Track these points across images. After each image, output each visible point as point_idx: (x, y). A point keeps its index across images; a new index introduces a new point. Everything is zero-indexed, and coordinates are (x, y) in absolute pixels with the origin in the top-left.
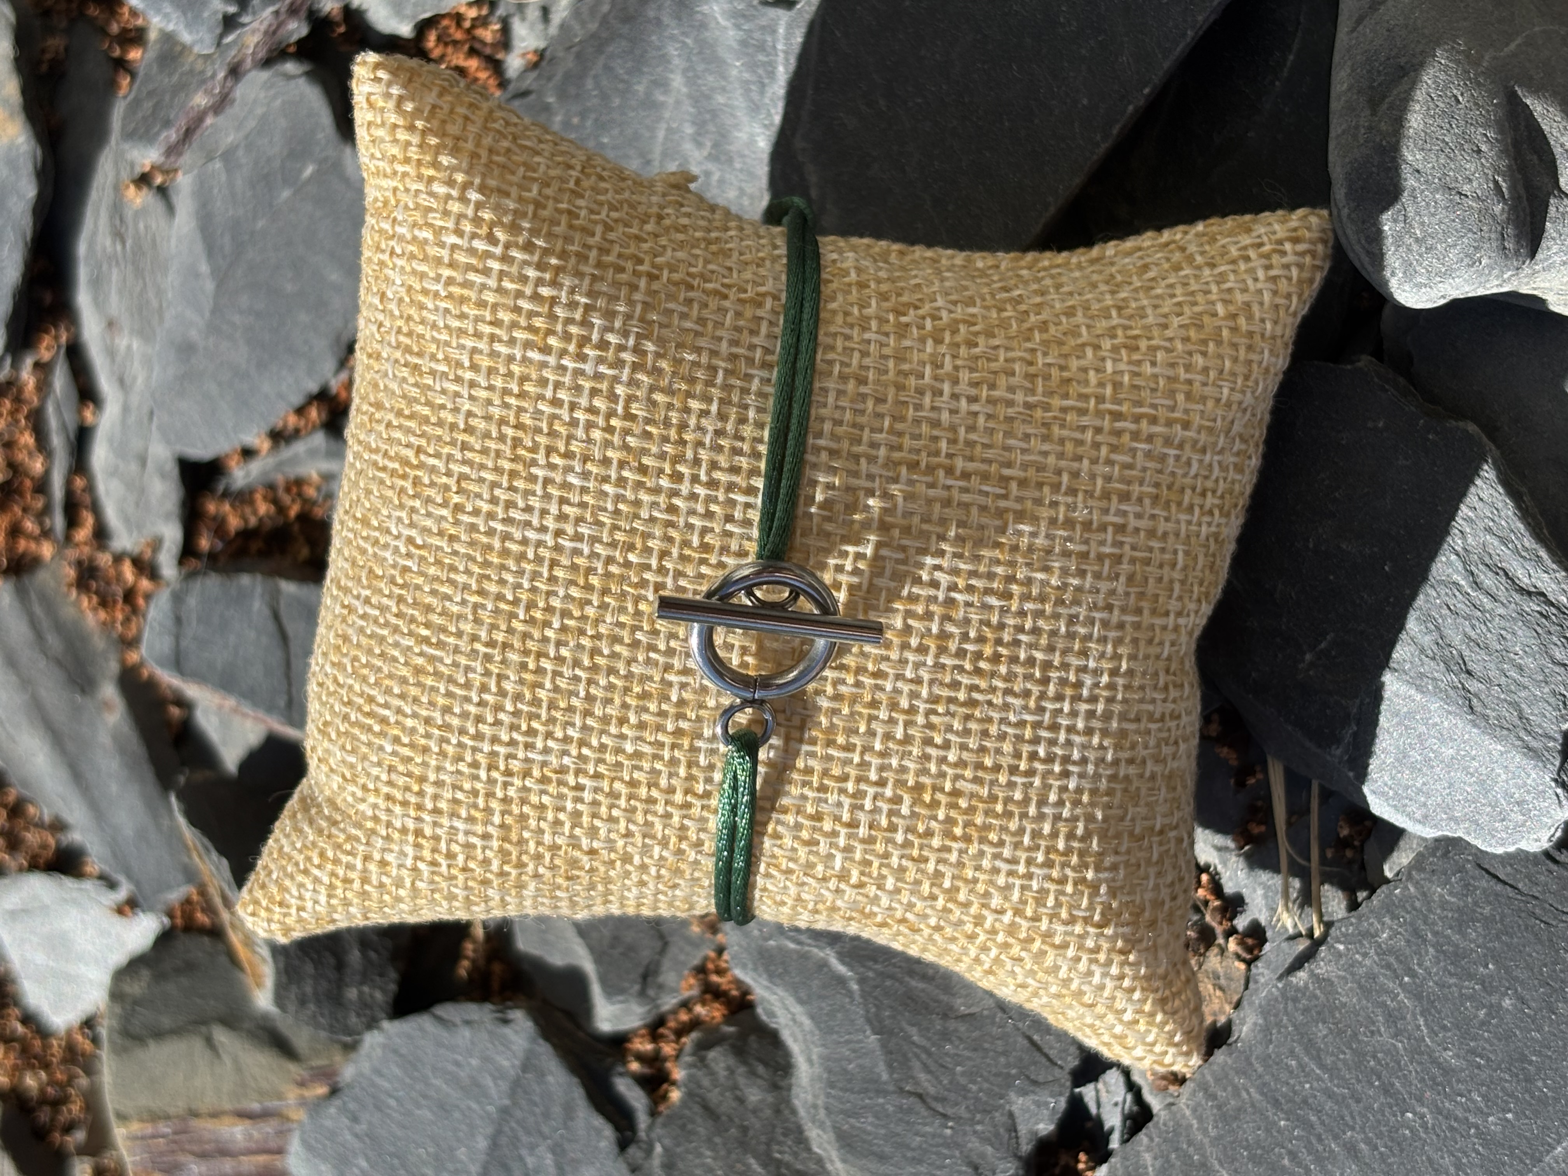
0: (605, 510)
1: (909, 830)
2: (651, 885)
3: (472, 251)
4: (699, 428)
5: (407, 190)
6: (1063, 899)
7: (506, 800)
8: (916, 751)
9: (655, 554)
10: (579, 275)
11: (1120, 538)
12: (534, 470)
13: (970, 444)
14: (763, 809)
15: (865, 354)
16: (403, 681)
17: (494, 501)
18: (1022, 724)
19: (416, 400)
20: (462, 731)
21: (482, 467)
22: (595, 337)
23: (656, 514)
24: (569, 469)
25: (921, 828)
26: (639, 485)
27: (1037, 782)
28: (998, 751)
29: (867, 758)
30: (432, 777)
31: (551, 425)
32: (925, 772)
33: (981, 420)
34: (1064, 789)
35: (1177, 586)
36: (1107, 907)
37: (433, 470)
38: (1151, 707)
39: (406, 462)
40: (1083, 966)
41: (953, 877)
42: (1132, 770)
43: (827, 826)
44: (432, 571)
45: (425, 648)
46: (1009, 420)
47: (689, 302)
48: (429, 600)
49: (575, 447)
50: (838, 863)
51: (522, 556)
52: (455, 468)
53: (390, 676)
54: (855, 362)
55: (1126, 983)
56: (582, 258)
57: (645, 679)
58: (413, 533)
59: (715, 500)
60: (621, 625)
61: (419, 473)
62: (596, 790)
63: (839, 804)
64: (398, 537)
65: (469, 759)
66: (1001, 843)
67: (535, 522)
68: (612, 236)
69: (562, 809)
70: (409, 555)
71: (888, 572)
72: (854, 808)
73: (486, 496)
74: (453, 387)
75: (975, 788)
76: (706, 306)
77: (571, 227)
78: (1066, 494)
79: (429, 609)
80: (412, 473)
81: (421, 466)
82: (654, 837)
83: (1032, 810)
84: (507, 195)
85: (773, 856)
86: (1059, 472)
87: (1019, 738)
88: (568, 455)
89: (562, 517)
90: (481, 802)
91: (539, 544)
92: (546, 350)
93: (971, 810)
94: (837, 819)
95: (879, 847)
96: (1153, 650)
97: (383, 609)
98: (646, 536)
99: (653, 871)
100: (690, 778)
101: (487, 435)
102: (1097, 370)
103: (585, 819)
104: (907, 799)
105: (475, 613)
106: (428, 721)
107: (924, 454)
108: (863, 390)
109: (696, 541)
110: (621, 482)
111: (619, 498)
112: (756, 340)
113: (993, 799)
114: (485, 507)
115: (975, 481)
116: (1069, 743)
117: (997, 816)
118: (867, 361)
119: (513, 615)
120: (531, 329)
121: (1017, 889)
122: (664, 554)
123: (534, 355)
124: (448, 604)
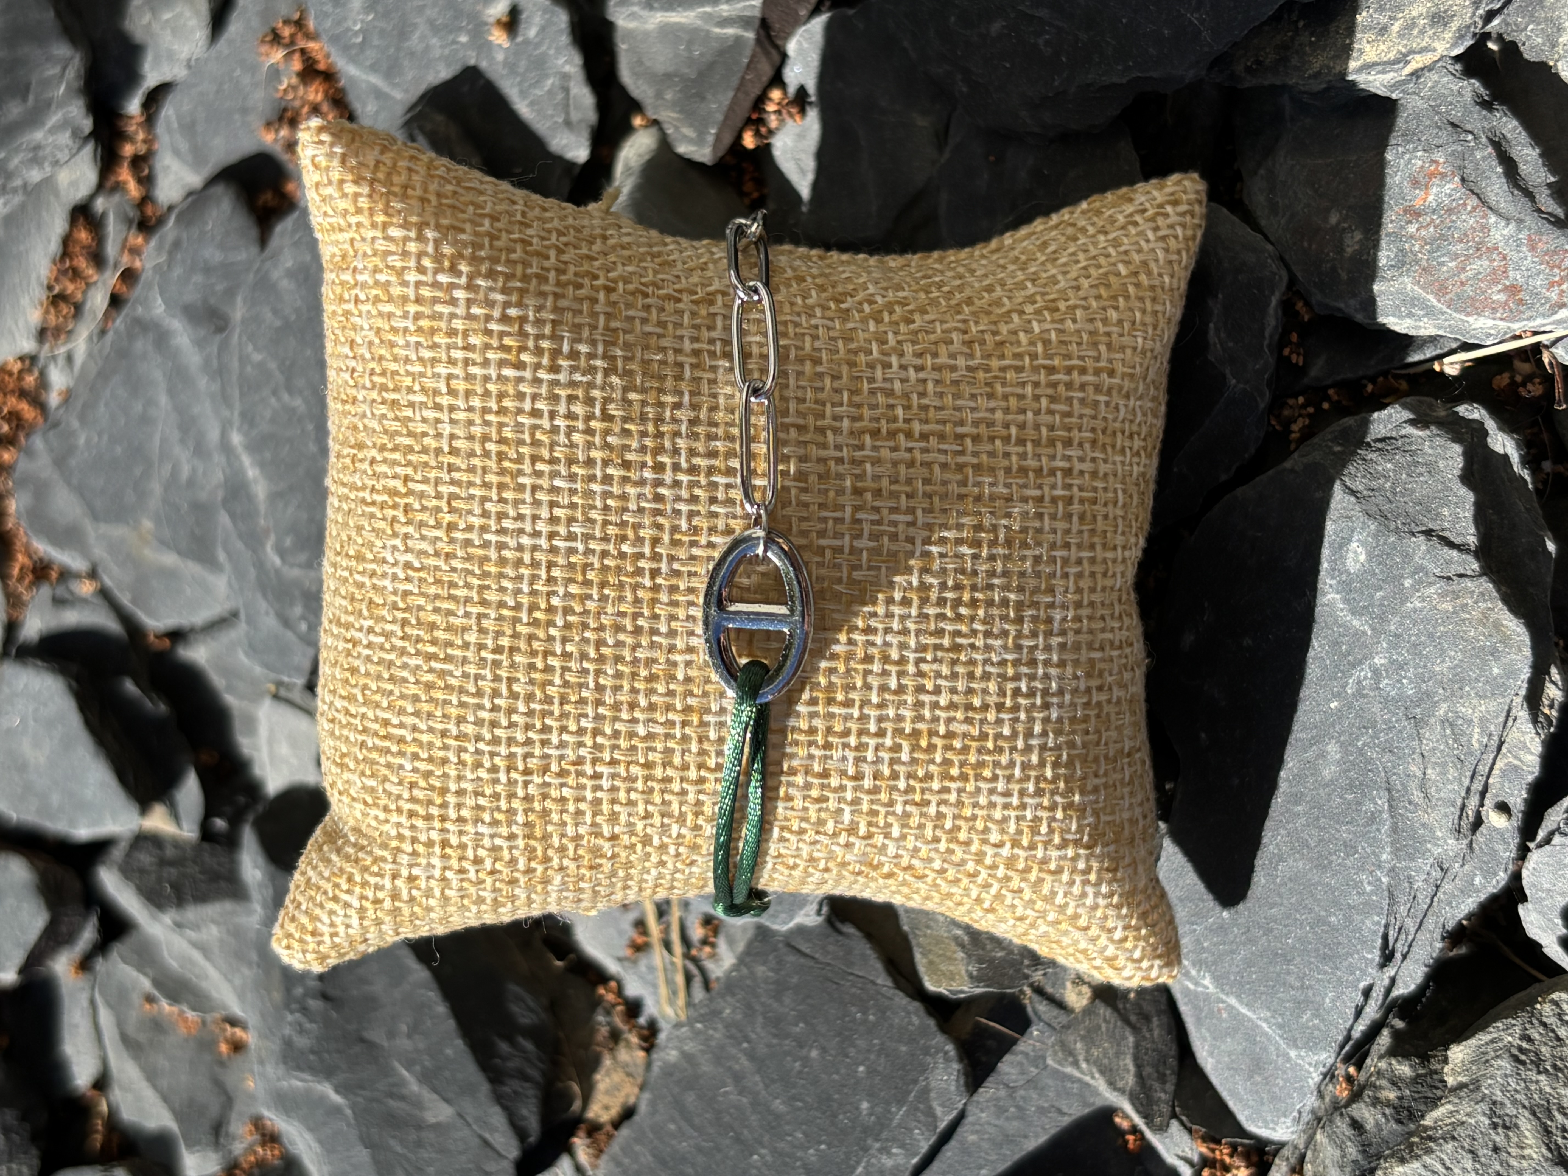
0: (595, 507)
1: (909, 776)
2: (670, 865)
3: (436, 285)
4: (675, 420)
5: (363, 239)
6: (1053, 825)
7: (528, 798)
8: (910, 699)
9: (647, 543)
10: (542, 294)
11: (1068, 481)
12: (521, 480)
13: (925, 408)
15: (815, 337)
16: (416, 699)
17: (485, 514)
18: (1003, 663)
19: (397, 433)
20: (478, 738)
21: (470, 484)
22: (566, 348)
23: (644, 504)
24: (554, 475)
25: (921, 773)
26: (625, 480)
27: (1023, 716)
28: (985, 691)
29: (866, 711)
30: (453, 787)
31: (532, 435)
32: (920, 718)
33: (930, 386)
34: (1046, 720)
35: (1120, 522)
36: (1094, 829)
37: (422, 495)
38: (1111, 636)
39: (394, 493)
40: (1076, 890)
41: (954, 817)
42: (1103, 697)
43: (834, 782)
44: (432, 590)
45: (434, 664)
46: (956, 383)
47: (647, 308)
48: (433, 618)
49: (559, 452)
50: (847, 817)
51: (519, 562)
52: (444, 490)
53: (402, 697)
54: (808, 345)
55: (1115, 900)
56: (542, 279)
57: (650, 662)
58: (409, 557)
59: (698, 484)
60: (622, 614)
61: (409, 500)
62: (613, 776)
63: (844, 759)
64: (395, 564)
65: (487, 764)
66: (995, 778)
67: (528, 528)
68: (565, 257)
69: (582, 799)
70: (408, 579)
72: (858, 760)
73: (477, 511)
74: (432, 414)
75: (965, 727)
76: (663, 310)
77: (526, 253)
78: (1016, 444)
79: (433, 626)
80: (402, 501)
81: (410, 493)
82: (671, 816)
83: (1020, 744)
84: (463, 231)
85: (786, 819)
86: (1007, 426)
87: (1003, 677)
88: (553, 461)
89: (554, 520)
90: (503, 805)
91: (535, 548)
92: (519, 365)
93: (965, 749)
94: (843, 773)
95: (884, 797)
97: (387, 635)
98: (637, 527)
99: (672, 850)
100: (702, 753)
101: (472, 454)
102: (1026, 332)
103: (605, 807)
104: (906, 746)
105: (479, 624)
106: (444, 734)
107: (883, 422)
108: (819, 369)
109: (684, 525)
110: (607, 479)
111: (606, 495)
113: (984, 736)
114: (478, 522)
115: (933, 441)
116: (1047, 677)
117: (989, 752)
118: (817, 344)
119: (516, 620)
120: (504, 348)
121: (1013, 820)
122: (655, 541)
123: (508, 372)
124: (452, 619)
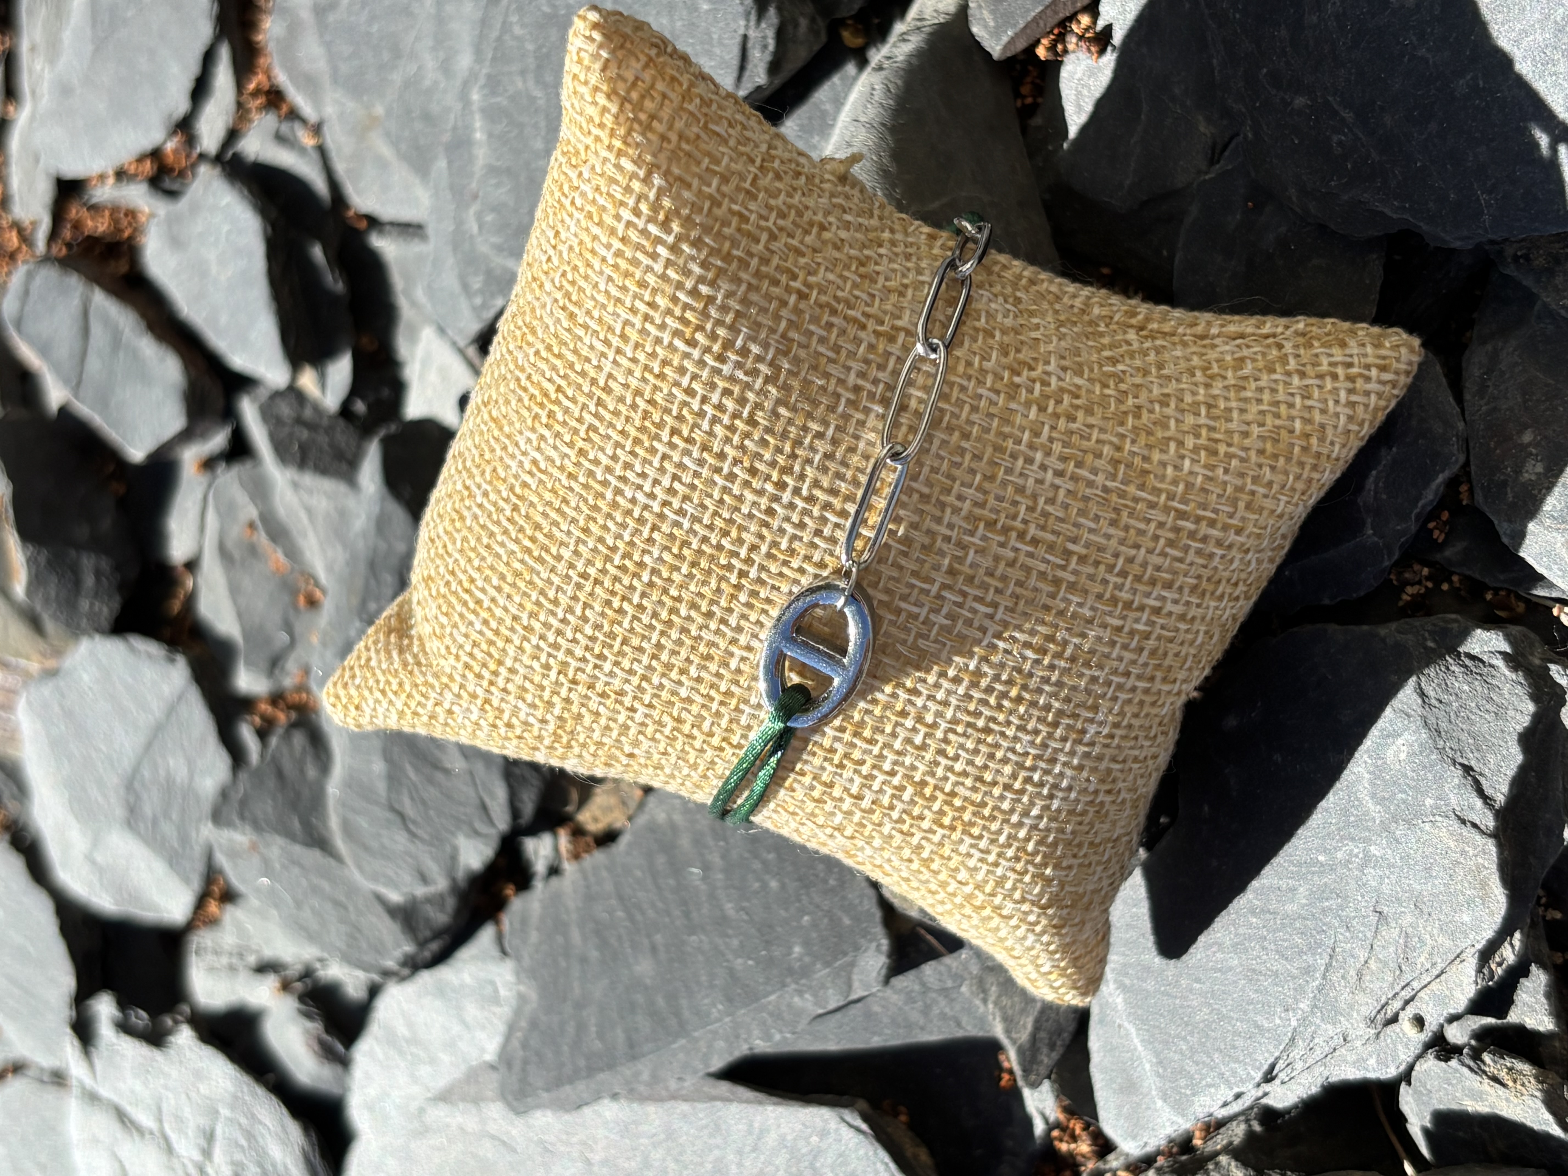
0: (711, 496)
1: (905, 811)
3: (645, 233)
4: (812, 448)
5: (597, 154)
6: (1019, 885)
7: (567, 700)
8: (928, 757)
9: (746, 546)
10: (737, 281)
13: (1045, 514)
17: (614, 458)
18: (1025, 754)
19: (565, 344)
20: (542, 637)
21: (611, 426)
22: (739, 343)
24: (686, 453)
25: (915, 813)
26: (747, 484)
27: (1025, 799)
28: (999, 771)
29: (885, 752)
30: (508, 663)
31: (680, 410)
32: (931, 773)
33: (1061, 494)
34: (1046, 808)
35: (1190, 659)
36: (1054, 896)
37: (567, 411)
38: (1138, 752)
39: (545, 393)
40: (1020, 932)
41: (932, 852)
42: (1107, 798)
43: (837, 793)
44: (548, 496)
45: (527, 558)
46: (1086, 499)
47: (830, 326)
48: (539, 519)
49: (698, 435)
50: (838, 820)
51: (629, 513)
52: (587, 418)
53: (492, 568)
54: (964, 415)
55: (1052, 948)
57: (711, 644)
58: (538, 456)
59: (810, 514)
60: (701, 595)
61: (555, 409)
62: (647, 716)
63: (851, 780)
64: (524, 454)
65: (543, 660)
66: (980, 837)
67: (647, 488)
68: (774, 246)
69: (614, 720)
70: (531, 474)
71: (944, 611)
72: (864, 786)
73: (608, 452)
74: (601, 347)
75: (970, 794)
76: (844, 333)
77: (739, 229)
78: (1118, 575)
79: (538, 527)
80: (549, 405)
81: (558, 402)
82: (686, 761)
83: (1014, 819)
84: (688, 186)
85: (784, 801)
86: (1116, 555)
87: (1020, 765)
88: (689, 440)
90: (546, 695)
91: (646, 507)
92: (692, 343)
93: (962, 809)
94: (847, 790)
95: (876, 818)
96: (1154, 710)
97: (498, 509)
98: (741, 528)
100: (729, 730)
101: (621, 400)
103: (632, 733)
104: (910, 790)
105: (576, 545)
106: (515, 618)
107: (1003, 515)
108: (965, 444)
109: (784, 545)
110: (731, 477)
111: (725, 490)
113: (983, 804)
114: (606, 461)
115: (1041, 549)
116: (1061, 775)
117: (983, 818)
118: (975, 417)
119: (608, 559)
122: (754, 548)
123: (679, 344)
124: (554, 529)
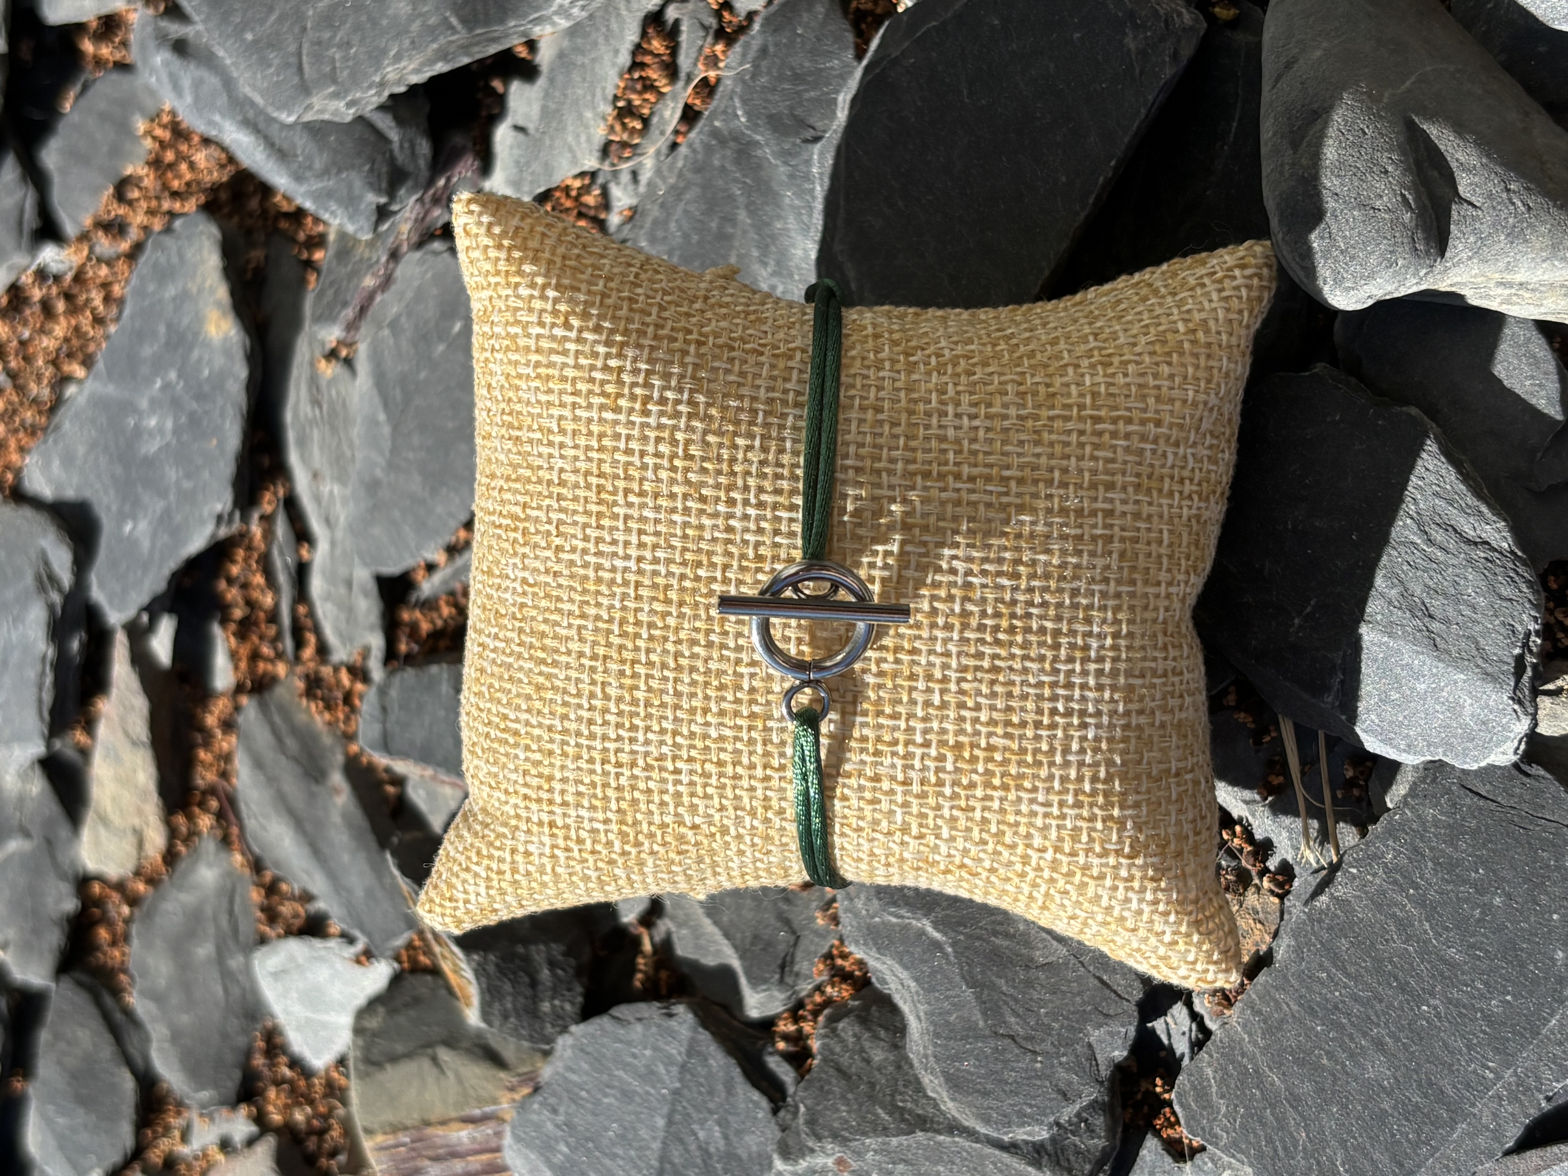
0: (675, 536)
1: (954, 783)
2: (748, 854)
3: (553, 338)
4: (746, 460)
5: (500, 297)
6: (1093, 834)
7: (619, 788)
8: (952, 715)
9: (719, 567)
10: (639, 346)
11: (1109, 521)
12: (616, 510)
14: (830, 776)
15: (880, 388)
16: (528, 698)
18: (1040, 685)
19: (519, 466)
20: (578, 734)
21: (575, 512)
22: (656, 395)
23: (717, 534)
24: (643, 506)
25: (965, 781)
26: (702, 512)
28: (1023, 709)
30: (558, 775)
31: (626, 471)
32: (961, 732)
33: (981, 433)
35: (1165, 560)
36: (1135, 841)
37: (537, 520)
38: (1153, 665)
39: (515, 517)
40: (1120, 894)
41: (998, 823)
42: (1142, 720)
43: (885, 785)
44: (544, 603)
47: (731, 360)
49: (647, 486)
50: (899, 818)
52: (554, 516)
53: (518, 695)
55: (1161, 907)
56: (642, 333)
57: (720, 673)
59: (764, 518)
61: (527, 525)
62: (691, 772)
65: (586, 757)
66: (1035, 789)
68: (666, 314)
69: (666, 792)
70: (524, 594)
71: (913, 564)
72: (906, 767)
73: (580, 536)
74: (545, 450)
75: (1007, 742)
76: (746, 362)
77: (631, 310)
80: (521, 525)
81: (528, 518)
82: (743, 809)
83: (1058, 759)
84: (578, 290)
85: (845, 817)
87: (1040, 697)
89: (641, 545)
90: (599, 792)
91: (625, 570)
93: (1005, 762)
94: (893, 778)
95: (932, 801)
96: (1149, 615)
97: (507, 641)
99: (747, 839)
100: (767, 754)
102: (1078, 384)
103: (686, 799)
105: (579, 633)
106: (550, 729)
107: (935, 465)
108: (880, 417)
110: (687, 511)
111: (686, 525)
112: (788, 386)
113: (1023, 751)
114: (580, 545)
115: (980, 483)
116: (1083, 699)
117: (1028, 766)
119: (609, 632)
120: (603, 394)
121: (1054, 829)
123: (609, 415)
